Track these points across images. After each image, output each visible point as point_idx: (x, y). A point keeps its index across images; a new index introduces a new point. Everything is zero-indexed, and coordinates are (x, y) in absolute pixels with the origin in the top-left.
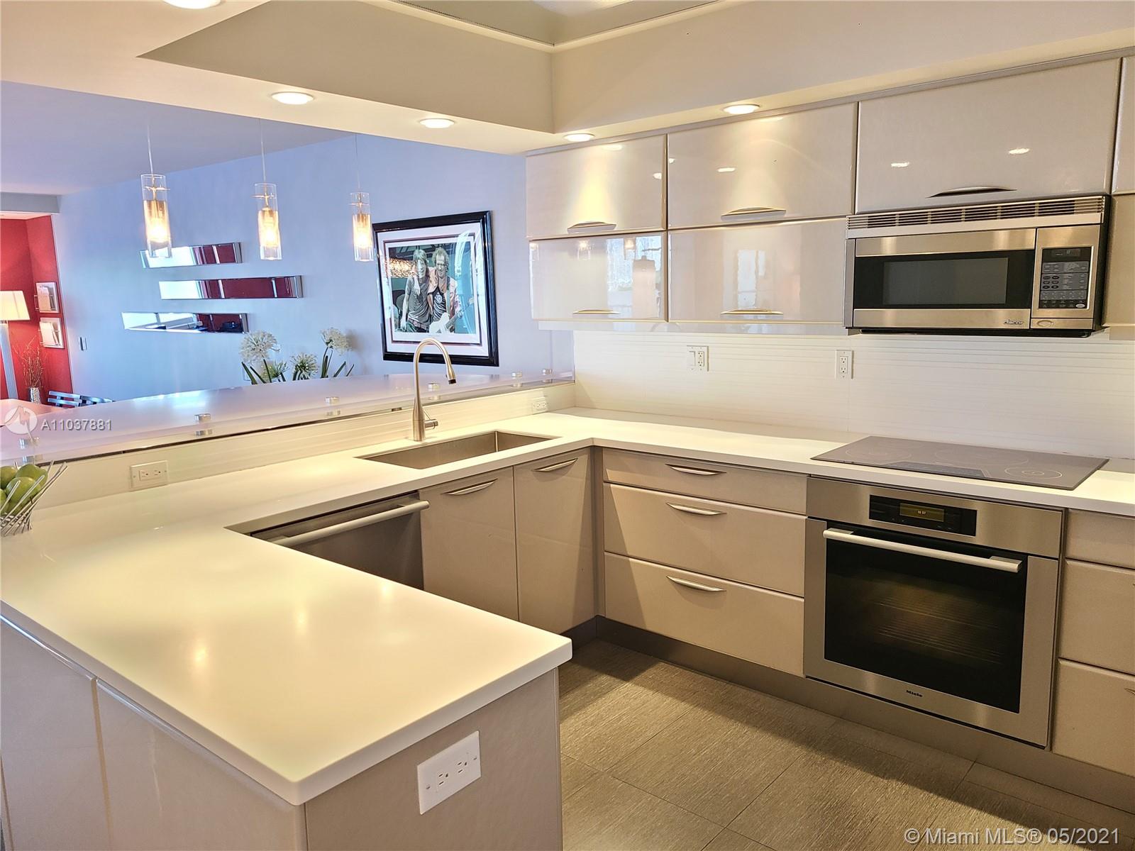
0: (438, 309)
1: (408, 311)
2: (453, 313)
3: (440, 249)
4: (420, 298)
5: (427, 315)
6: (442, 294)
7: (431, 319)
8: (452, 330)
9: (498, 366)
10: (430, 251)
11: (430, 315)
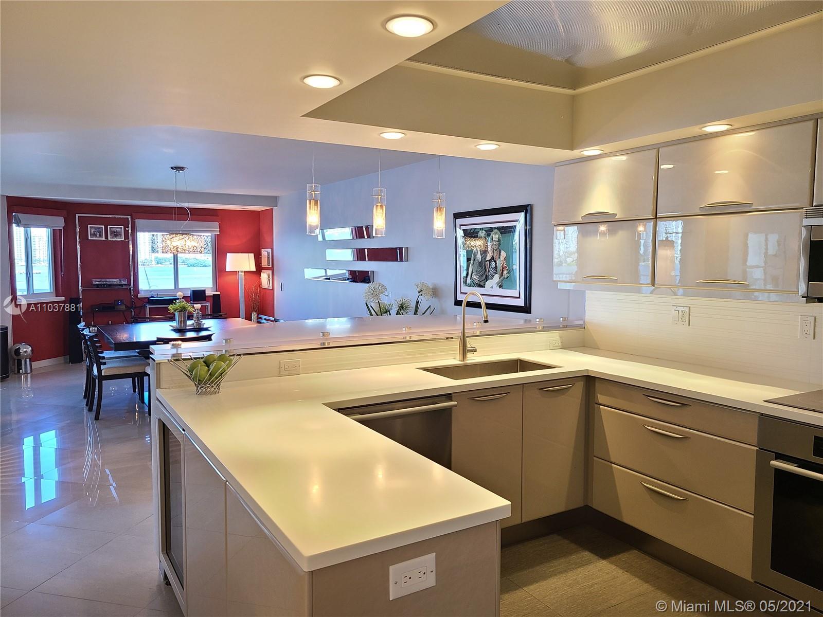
0: (492, 271)
1: (472, 272)
2: (502, 274)
3: (496, 230)
4: (480, 264)
5: (485, 276)
6: (495, 262)
7: (487, 279)
8: (501, 287)
9: (531, 313)
10: (489, 231)
11: (486, 276)
